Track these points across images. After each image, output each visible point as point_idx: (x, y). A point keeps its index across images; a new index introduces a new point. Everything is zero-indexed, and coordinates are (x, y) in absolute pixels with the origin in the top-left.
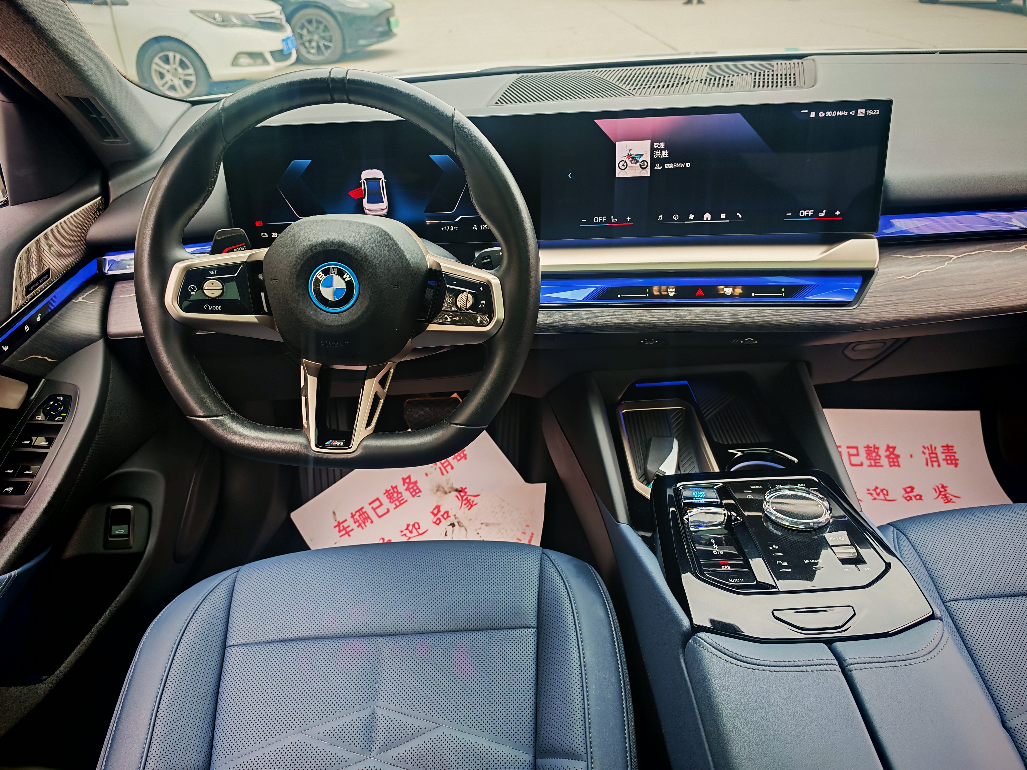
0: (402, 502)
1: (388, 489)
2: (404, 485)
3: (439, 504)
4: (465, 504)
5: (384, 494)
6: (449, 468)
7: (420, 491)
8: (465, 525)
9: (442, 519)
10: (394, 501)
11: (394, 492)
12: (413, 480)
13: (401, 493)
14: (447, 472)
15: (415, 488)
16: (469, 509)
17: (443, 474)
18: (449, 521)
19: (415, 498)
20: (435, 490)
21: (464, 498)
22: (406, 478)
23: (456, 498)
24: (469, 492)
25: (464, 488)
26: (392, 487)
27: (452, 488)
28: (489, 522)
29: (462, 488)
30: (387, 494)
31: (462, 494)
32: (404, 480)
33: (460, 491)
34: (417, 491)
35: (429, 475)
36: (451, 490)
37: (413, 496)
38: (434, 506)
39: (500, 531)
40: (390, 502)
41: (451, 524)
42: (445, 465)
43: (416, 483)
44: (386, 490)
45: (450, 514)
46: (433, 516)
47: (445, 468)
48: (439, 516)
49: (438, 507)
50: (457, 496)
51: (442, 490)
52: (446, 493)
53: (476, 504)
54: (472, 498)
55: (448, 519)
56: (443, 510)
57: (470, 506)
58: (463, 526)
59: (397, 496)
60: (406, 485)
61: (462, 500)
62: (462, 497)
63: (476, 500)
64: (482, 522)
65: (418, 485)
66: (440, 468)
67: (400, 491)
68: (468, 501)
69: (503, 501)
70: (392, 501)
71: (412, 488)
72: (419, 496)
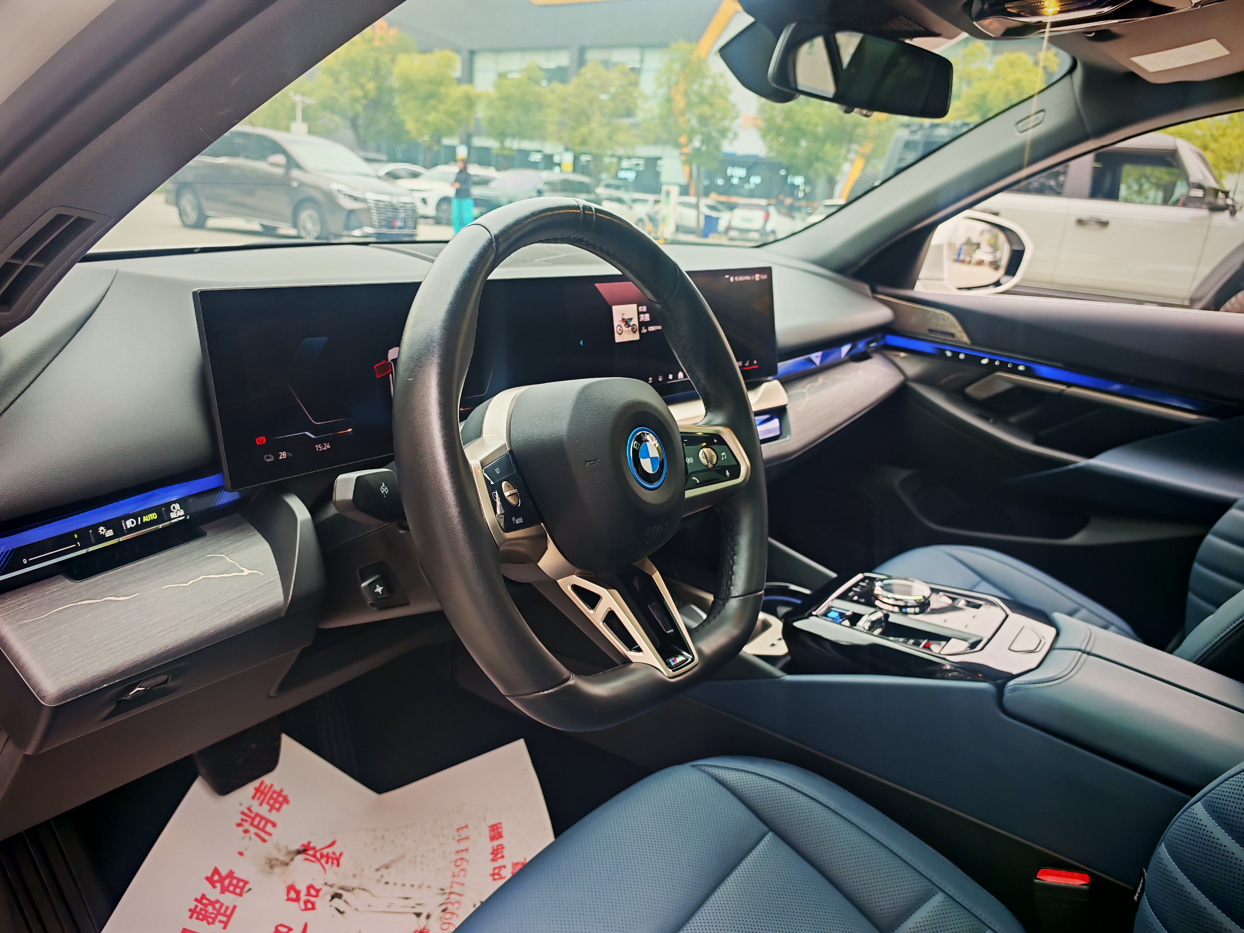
0: (228, 913)
1: (192, 908)
2: (214, 887)
3: (289, 882)
4: (327, 863)
5: (191, 917)
6: (269, 828)
7: (246, 883)
8: (354, 885)
9: (312, 899)
10: (214, 920)
11: (206, 905)
12: (224, 873)
13: (217, 901)
14: (270, 834)
15: (235, 882)
16: (338, 865)
17: (264, 841)
18: (326, 893)
19: (245, 895)
20: (268, 869)
21: (318, 855)
22: (213, 875)
23: (307, 862)
24: (318, 843)
25: (305, 843)
26: (196, 900)
27: (289, 853)
28: (385, 861)
29: (303, 845)
30: (195, 915)
31: (311, 852)
32: (209, 879)
33: (304, 850)
34: (241, 884)
35: (245, 853)
36: (291, 856)
37: (240, 895)
38: (285, 890)
39: (415, 863)
40: (209, 923)
41: (333, 897)
42: (261, 826)
43: (231, 874)
44: (190, 910)
45: (317, 887)
46: (296, 904)
47: (263, 830)
48: (303, 897)
49: (291, 888)
50: (306, 859)
51: (278, 863)
52: (287, 864)
53: (341, 855)
54: (330, 850)
55: (321, 894)
56: (302, 887)
57: (335, 862)
58: (353, 889)
59: (214, 908)
60: (218, 885)
61: (319, 860)
62: (314, 856)
63: (336, 849)
64: (377, 866)
65: (236, 875)
66: (257, 835)
67: (213, 899)
68: (327, 856)
69: (374, 830)
70: (210, 920)
71: (230, 884)
72: (250, 889)
